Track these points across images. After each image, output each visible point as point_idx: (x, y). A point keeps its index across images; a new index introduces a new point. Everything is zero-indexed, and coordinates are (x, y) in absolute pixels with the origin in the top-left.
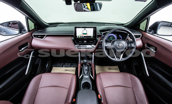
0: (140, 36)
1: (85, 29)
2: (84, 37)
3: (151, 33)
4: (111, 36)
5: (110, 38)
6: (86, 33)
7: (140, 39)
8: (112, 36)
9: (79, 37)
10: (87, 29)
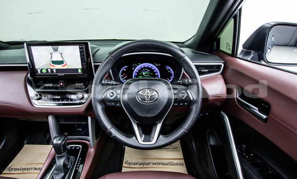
0: (219, 67)
1: (56, 50)
2: (58, 70)
3: (249, 59)
4: (145, 68)
5: (142, 75)
6: (60, 59)
7: (220, 76)
8: (148, 68)
9: (44, 71)
10: (60, 47)
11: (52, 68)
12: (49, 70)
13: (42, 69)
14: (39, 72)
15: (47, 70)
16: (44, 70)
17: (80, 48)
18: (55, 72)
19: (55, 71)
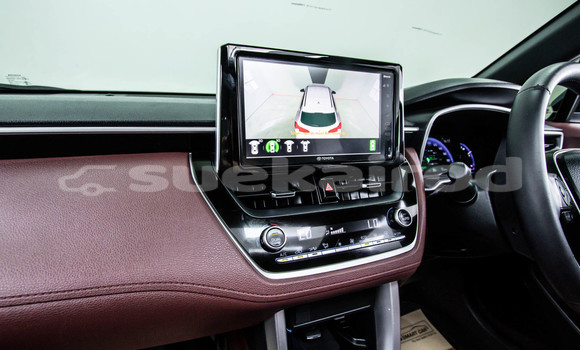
11: (300, 135)
12: (289, 144)
13: (266, 141)
14: (255, 151)
15: (282, 143)
16: (272, 143)
17: (383, 81)
18: (305, 149)
19: (305, 146)
